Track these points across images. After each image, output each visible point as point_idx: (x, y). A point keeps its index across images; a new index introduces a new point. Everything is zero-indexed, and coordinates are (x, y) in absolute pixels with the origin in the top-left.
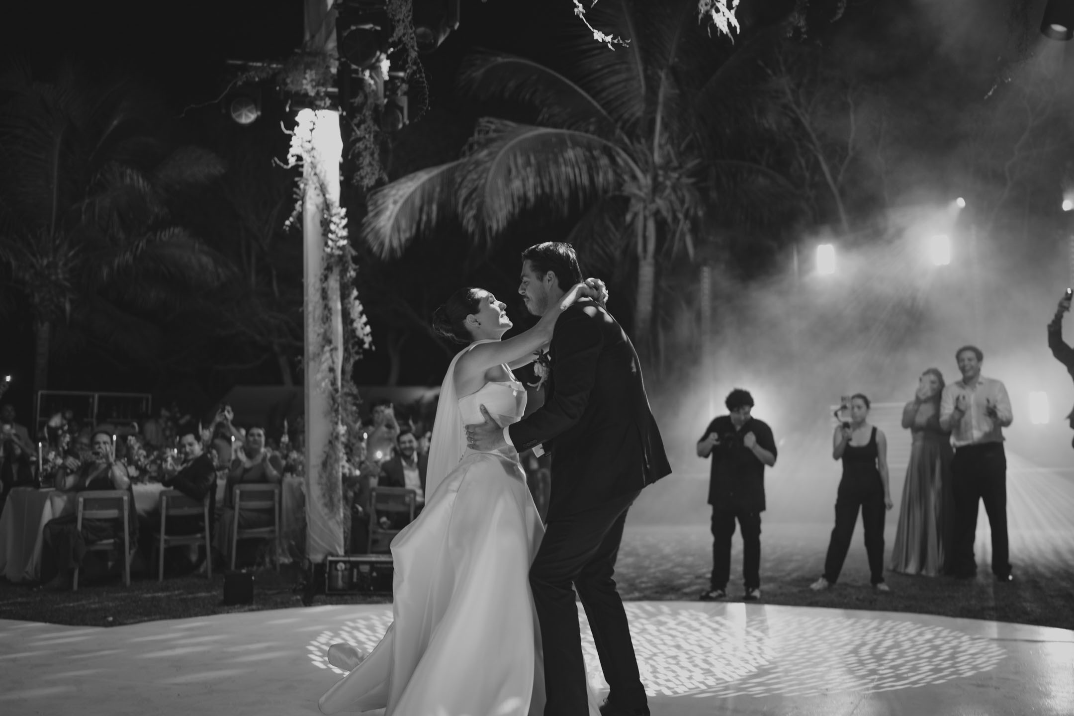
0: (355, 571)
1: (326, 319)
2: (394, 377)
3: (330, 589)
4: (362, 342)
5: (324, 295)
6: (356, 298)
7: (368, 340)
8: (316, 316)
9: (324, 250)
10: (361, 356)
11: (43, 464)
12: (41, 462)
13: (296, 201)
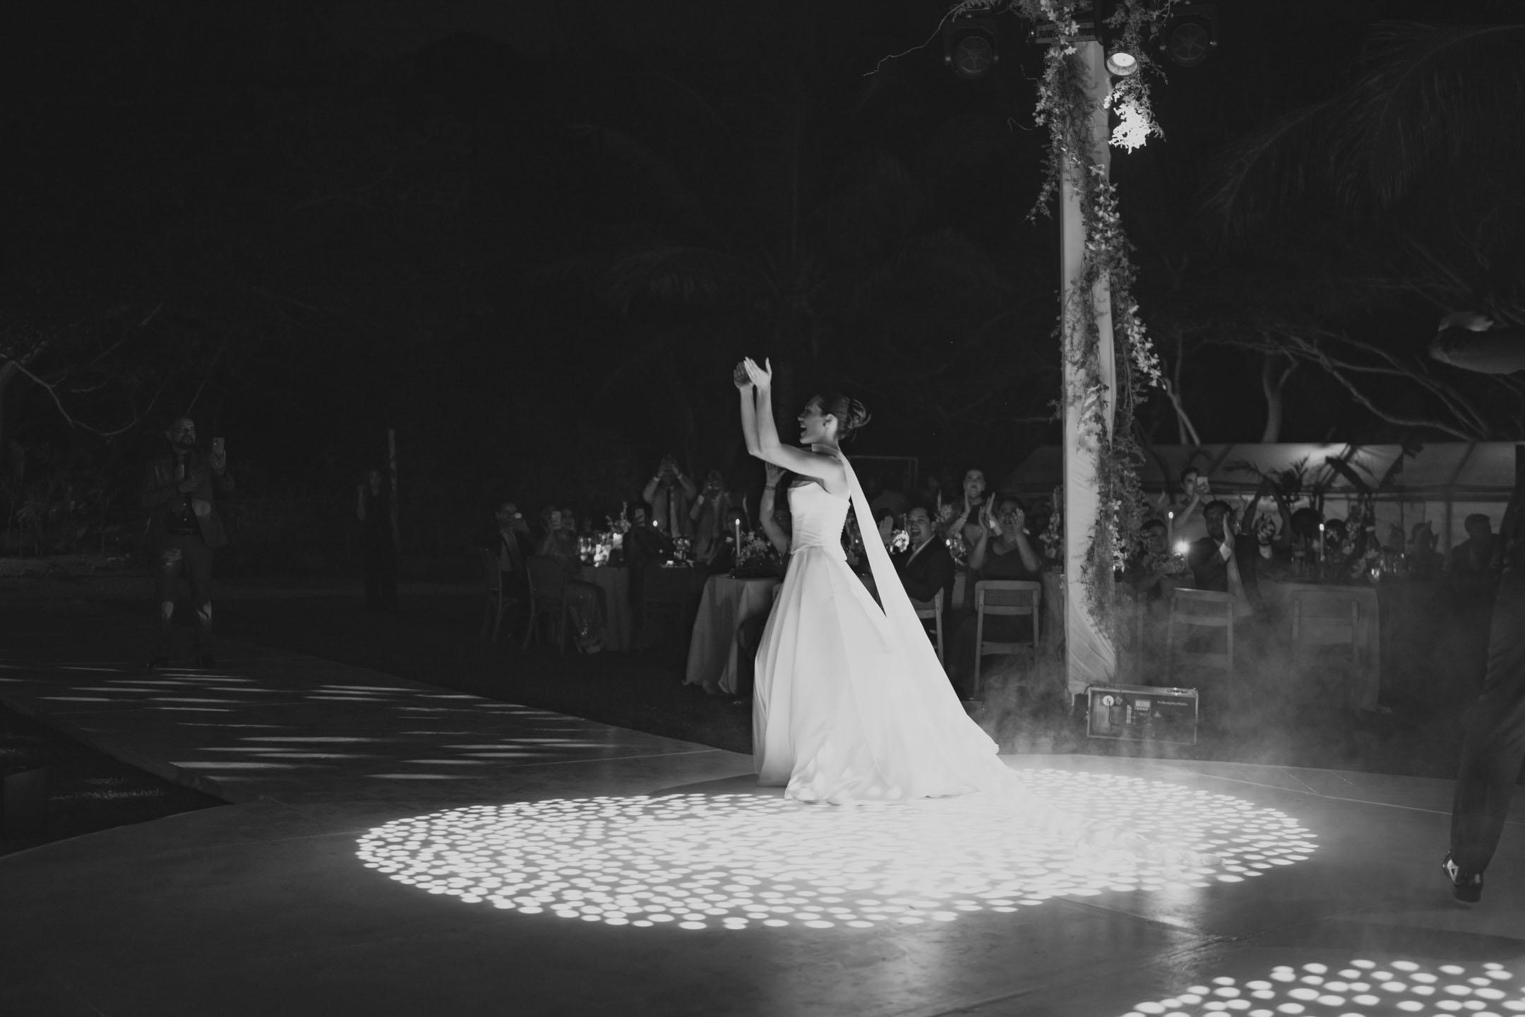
0: (1129, 707)
1: (1091, 347)
2: (1272, 430)
3: (1092, 732)
4: (1148, 376)
5: (1088, 309)
6: (1135, 315)
7: (1156, 373)
8: (1076, 342)
9: (1087, 247)
10: (1146, 400)
11: (742, 547)
12: (738, 545)
13: (1044, 178)
